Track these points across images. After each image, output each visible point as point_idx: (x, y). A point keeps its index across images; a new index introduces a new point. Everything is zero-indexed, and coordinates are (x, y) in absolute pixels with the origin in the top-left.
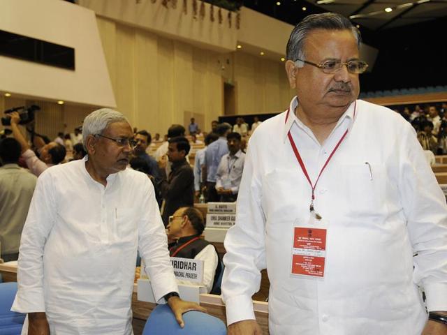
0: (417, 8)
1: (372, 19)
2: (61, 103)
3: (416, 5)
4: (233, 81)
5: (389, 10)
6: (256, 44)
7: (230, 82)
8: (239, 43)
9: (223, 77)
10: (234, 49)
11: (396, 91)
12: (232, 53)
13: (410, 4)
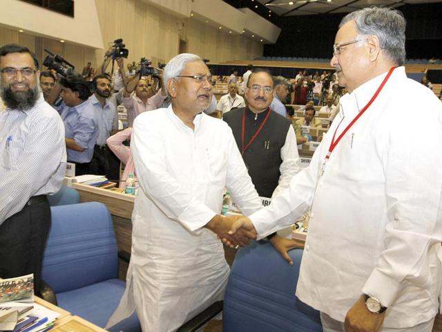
0: (308, 5)
1: (279, 7)
2: (62, 41)
3: (308, 3)
4: (186, 39)
5: (291, 3)
6: (204, 15)
7: (184, 39)
8: (192, 12)
9: (179, 35)
10: (189, 16)
11: (290, 58)
12: (187, 19)
13: (305, 2)
